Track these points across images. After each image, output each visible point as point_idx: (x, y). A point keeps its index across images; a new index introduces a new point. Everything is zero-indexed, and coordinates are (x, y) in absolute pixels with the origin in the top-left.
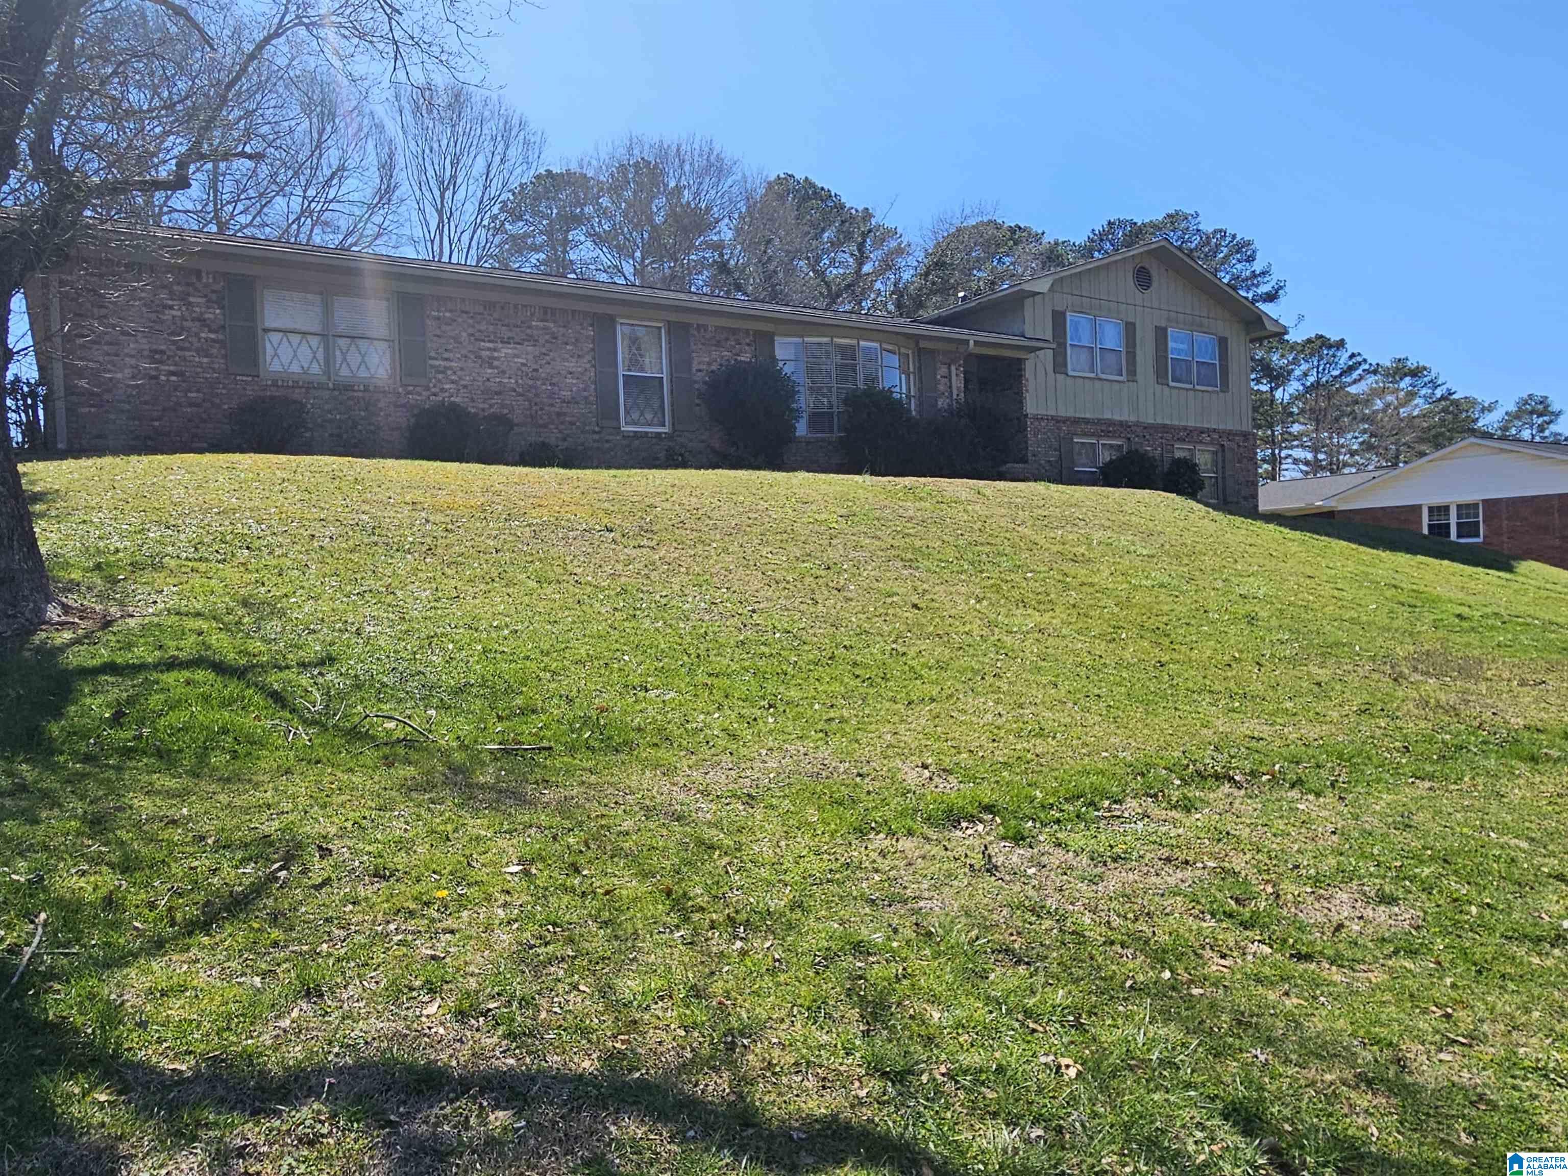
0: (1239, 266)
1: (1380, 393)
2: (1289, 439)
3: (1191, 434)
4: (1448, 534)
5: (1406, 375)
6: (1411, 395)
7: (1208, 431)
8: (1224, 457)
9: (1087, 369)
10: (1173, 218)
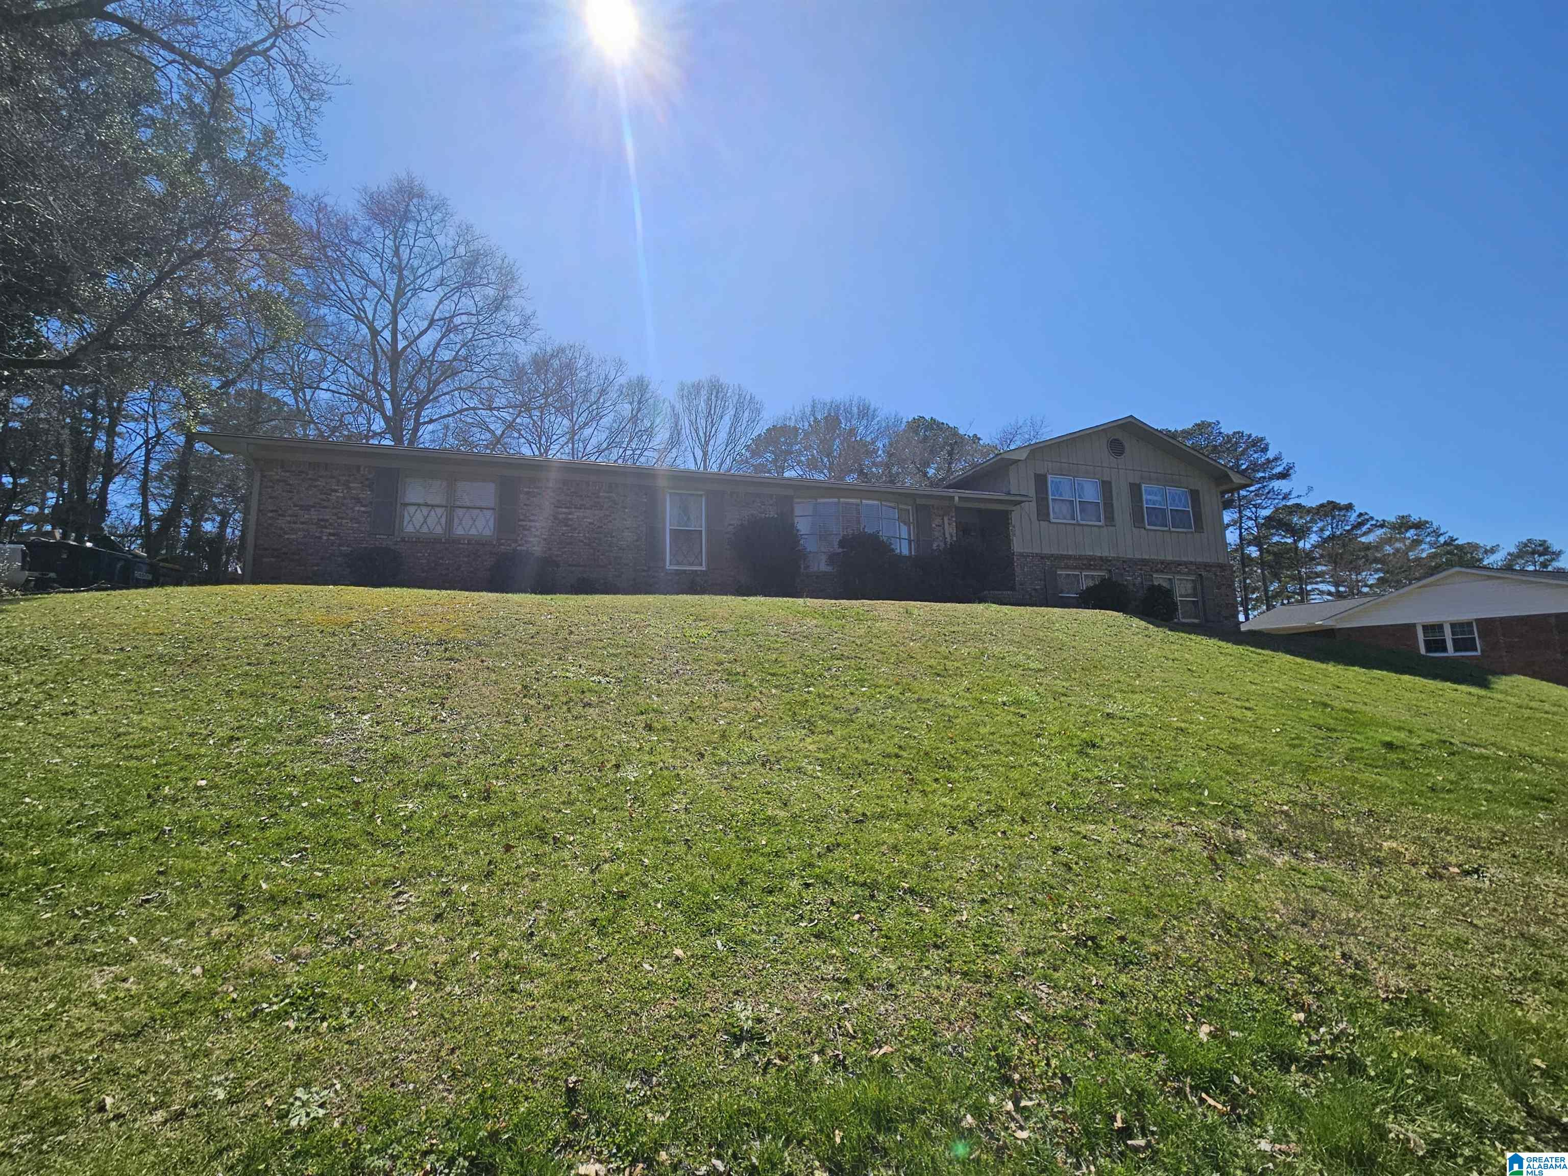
0: (1256, 456)
1: (1389, 541)
2: (1314, 576)
3: (1166, 566)
4: (1445, 649)
5: (1411, 528)
6: (1416, 542)
7: (1186, 564)
8: (1202, 584)
9: (1069, 516)
10: (1202, 427)
